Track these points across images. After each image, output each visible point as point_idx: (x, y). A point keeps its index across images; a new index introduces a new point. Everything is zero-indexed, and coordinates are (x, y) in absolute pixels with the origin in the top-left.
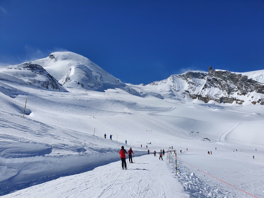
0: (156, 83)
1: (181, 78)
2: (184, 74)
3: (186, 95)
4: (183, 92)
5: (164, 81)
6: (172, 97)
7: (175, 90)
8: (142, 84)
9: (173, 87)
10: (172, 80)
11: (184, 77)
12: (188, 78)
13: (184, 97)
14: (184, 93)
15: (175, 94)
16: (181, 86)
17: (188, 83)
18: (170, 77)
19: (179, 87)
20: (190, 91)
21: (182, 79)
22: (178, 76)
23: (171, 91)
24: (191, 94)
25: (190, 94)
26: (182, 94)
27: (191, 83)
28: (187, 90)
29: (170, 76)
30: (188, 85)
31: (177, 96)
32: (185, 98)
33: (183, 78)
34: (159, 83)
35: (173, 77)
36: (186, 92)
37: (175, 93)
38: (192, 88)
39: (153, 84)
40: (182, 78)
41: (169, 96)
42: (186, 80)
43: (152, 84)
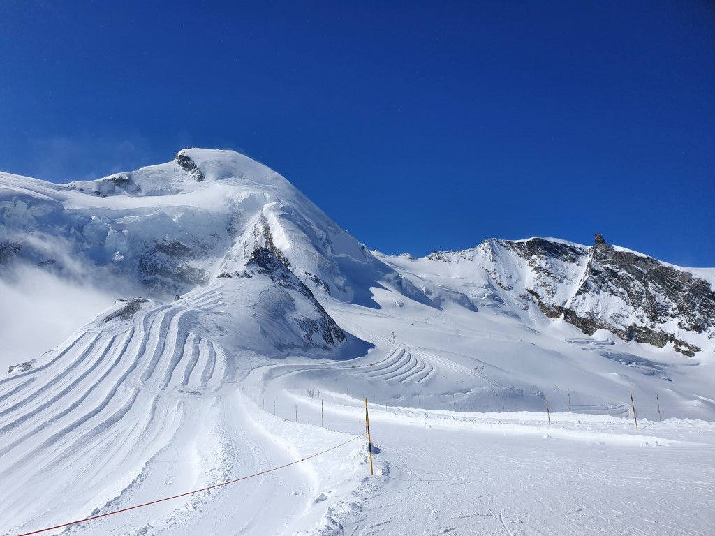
0: (445, 255)
1: (513, 251)
2: (523, 243)
3: (530, 303)
4: (523, 294)
5: (468, 253)
6: (496, 306)
7: (500, 284)
8: (408, 255)
9: (493, 276)
10: (489, 255)
11: (521, 249)
12: (533, 253)
13: (525, 309)
14: (524, 297)
15: (503, 298)
16: (515, 276)
17: (535, 269)
18: (482, 245)
19: (511, 277)
20: (540, 294)
21: (515, 253)
22: (504, 244)
23: (489, 286)
24: (544, 303)
25: (540, 302)
26: (520, 298)
27: (545, 271)
28: (532, 288)
29: (482, 241)
30: (535, 274)
31: (508, 303)
32: (529, 310)
33: (518, 250)
34: (454, 256)
35: (492, 245)
36: (531, 296)
37: (501, 293)
38: (545, 285)
39: (439, 258)
40: (515, 250)
41: (489, 303)
42: (528, 259)
43: (434, 258)
